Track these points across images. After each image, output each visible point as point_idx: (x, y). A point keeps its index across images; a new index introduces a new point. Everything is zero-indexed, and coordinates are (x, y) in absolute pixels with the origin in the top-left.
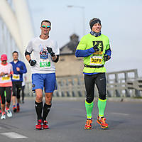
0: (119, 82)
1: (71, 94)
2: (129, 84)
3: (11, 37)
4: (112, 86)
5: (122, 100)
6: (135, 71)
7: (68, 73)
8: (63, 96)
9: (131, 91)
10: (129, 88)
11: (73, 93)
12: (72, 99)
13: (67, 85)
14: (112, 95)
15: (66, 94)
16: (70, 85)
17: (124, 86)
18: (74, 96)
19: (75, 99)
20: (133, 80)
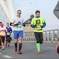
0: (51, 34)
1: (31, 39)
2: (55, 35)
3: (6, 16)
4: (48, 36)
5: (52, 42)
6: (57, 30)
7: (29, 31)
8: (28, 40)
9: (56, 38)
10: (55, 37)
11: (32, 39)
12: (31, 41)
13: (29, 36)
14: (48, 40)
15: (29, 40)
16: (31, 36)
17: (53, 36)
18: (32, 40)
19: (33, 41)
20: (57, 34)
